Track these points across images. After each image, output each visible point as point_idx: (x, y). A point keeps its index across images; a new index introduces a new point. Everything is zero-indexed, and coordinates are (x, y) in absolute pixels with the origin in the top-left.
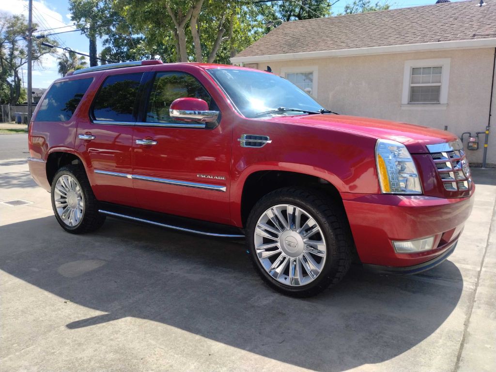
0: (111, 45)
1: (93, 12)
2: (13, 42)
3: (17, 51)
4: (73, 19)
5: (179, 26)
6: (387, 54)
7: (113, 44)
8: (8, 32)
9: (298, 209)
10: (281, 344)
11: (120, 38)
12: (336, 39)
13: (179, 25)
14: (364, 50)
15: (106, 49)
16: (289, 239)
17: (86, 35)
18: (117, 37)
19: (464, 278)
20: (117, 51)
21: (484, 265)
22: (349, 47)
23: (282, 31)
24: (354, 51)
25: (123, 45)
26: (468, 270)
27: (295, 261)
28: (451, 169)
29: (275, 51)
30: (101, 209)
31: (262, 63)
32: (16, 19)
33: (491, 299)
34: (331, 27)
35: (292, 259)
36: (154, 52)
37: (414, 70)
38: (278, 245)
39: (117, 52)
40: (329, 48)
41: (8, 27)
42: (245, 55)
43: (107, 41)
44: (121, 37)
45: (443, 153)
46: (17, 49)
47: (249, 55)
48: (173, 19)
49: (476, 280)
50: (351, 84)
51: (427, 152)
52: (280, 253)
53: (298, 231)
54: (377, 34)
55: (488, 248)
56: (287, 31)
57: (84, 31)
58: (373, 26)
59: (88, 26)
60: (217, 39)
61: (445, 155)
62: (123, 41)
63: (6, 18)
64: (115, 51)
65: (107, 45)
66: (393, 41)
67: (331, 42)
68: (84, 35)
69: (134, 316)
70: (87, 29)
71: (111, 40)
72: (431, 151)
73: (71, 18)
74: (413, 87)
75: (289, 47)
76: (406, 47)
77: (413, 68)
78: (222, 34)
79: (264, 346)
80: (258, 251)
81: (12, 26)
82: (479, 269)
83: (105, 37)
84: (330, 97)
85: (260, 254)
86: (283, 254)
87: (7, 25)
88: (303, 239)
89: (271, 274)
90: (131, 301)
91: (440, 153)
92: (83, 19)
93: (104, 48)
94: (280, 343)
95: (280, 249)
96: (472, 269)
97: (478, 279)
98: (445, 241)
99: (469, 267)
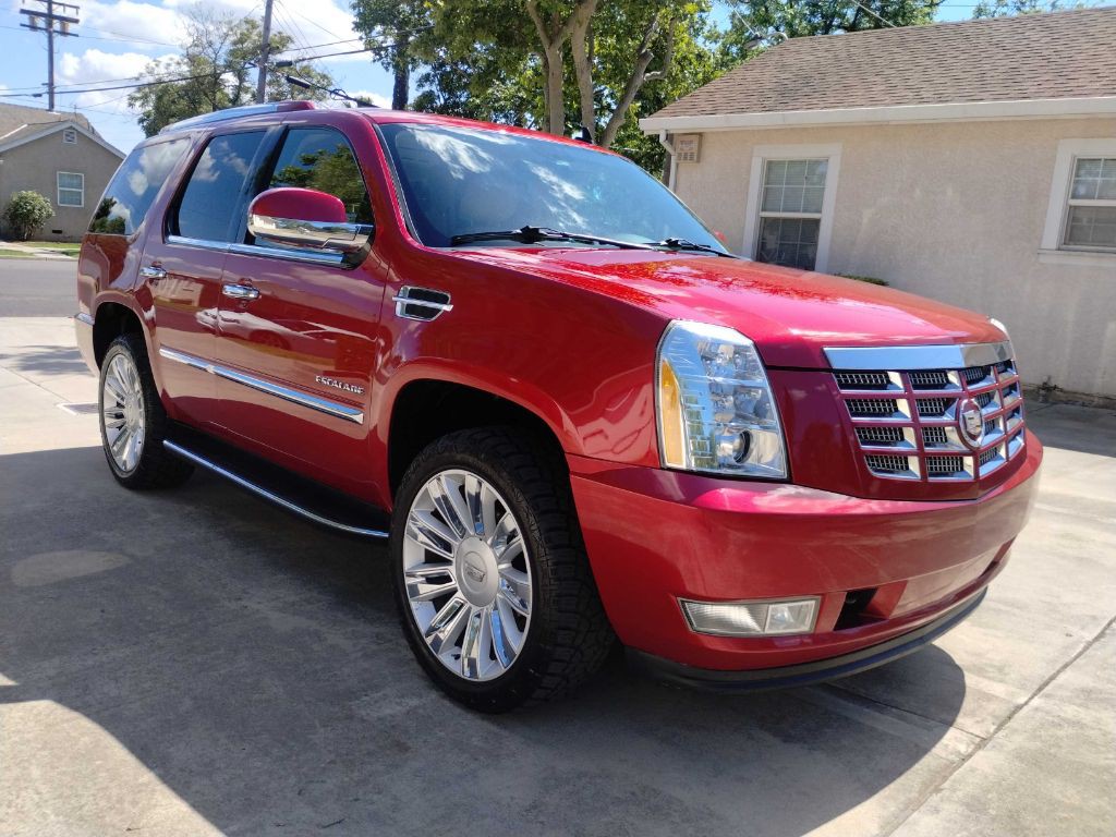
0: (435, 88)
1: (400, 13)
2: (241, 75)
3: (246, 93)
4: (358, 26)
5: (551, 44)
6: (1014, 122)
7: (439, 84)
8: (232, 53)
9: (486, 485)
10: (322, 831)
11: (454, 71)
12: (895, 82)
13: (552, 41)
14: (955, 109)
15: (423, 94)
16: (473, 558)
17: (383, 64)
18: (448, 69)
19: (960, 720)
20: (445, 100)
21: (1047, 689)
22: (922, 101)
23: (777, 58)
24: (932, 111)
25: (460, 88)
26: (989, 698)
27: (479, 616)
28: (909, 420)
29: (744, 105)
30: (169, 440)
31: (712, 133)
32: (249, 26)
33: (989, 791)
34: (896, 50)
35: (475, 610)
36: (520, 105)
37: (1081, 164)
38: (451, 570)
39: (445, 103)
40: (873, 101)
41: (235, 43)
42: (674, 114)
43: (426, 78)
44: (456, 70)
45: (891, 374)
46: (247, 90)
47: (684, 113)
48: (539, 27)
49: (992, 728)
50: (918, 193)
51: (822, 366)
52: (454, 592)
53: (489, 542)
54: (1002, 69)
55: (1096, 645)
56: (790, 59)
57: (380, 55)
58: (996, 50)
59: (390, 41)
60: (633, 75)
61: (895, 378)
62: (460, 79)
63: (230, 22)
64: (442, 101)
65: (427, 88)
66: (1033, 89)
67: (883, 88)
68: (379, 63)
69: (60, 700)
70: (386, 49)
71: (434, 76)
72: (836, 365)
73: (353, 26)
74: (1075, 207)
75: (780, 97)
76: (1063, 105)
77: (1079, 160)
78: (645, 65)
79: (279, 829)
80: (409, 581)
81: (241, 41)
82: (1022, 700)
83: (424, 69)
84: (865, 221)
85: (414, 589)
86: (459, 594)
87: (232, 38)
88: (499, 564)
89: (429, 640)
90: (90, 662)
91: (884, 372)
92: (379, 28)
93: (420, 94)
94: (325, 827)
95: (453, 582)
96: (1003, 696)
97: (999, 728)
98: (880, 614)
99: (998, 689)
